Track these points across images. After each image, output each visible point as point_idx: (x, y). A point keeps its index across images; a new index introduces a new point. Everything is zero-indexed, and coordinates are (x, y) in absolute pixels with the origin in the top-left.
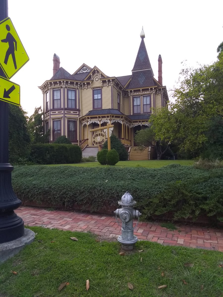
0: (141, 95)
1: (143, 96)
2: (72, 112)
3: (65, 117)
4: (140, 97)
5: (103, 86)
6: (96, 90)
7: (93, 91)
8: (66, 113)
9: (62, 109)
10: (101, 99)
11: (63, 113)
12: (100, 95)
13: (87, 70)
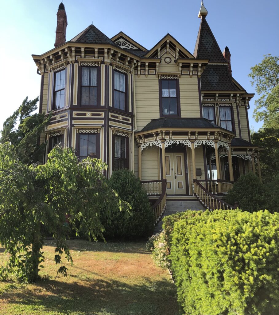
0: (217, 103)
1: (220, 105)
2: (121, 118)
3: (109, 126)
4: (214, 106)
5: (182, 75)
6: (166, 79)
7: (161, 81)
8: (110, 118)
9: (103, 109)
10: (178, 98)
11: (103, 117)
12: (175, 90)
13: (125, 45)
